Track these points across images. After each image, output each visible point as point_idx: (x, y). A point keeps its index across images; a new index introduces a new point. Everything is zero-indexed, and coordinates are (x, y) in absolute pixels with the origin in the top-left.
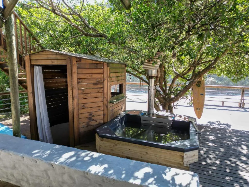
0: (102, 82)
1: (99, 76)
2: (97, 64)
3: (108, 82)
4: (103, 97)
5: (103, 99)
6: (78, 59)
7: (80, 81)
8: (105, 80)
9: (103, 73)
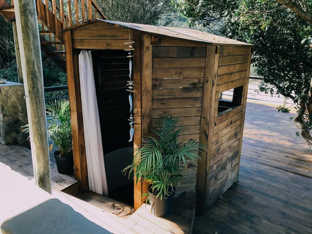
0: (201, 85)
1: (196, 74)
2: (193, 48)
3: (213, 85)
4: (201, 116)
5: (201, 120)
6: (155, 38)
7: (157, 83)
8: (207, 81)
9: (205, 68)
